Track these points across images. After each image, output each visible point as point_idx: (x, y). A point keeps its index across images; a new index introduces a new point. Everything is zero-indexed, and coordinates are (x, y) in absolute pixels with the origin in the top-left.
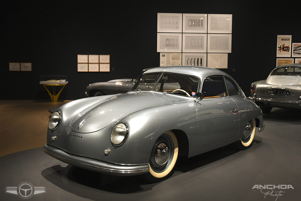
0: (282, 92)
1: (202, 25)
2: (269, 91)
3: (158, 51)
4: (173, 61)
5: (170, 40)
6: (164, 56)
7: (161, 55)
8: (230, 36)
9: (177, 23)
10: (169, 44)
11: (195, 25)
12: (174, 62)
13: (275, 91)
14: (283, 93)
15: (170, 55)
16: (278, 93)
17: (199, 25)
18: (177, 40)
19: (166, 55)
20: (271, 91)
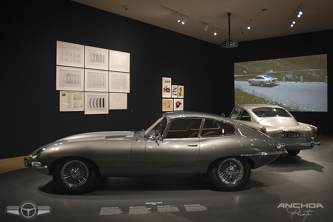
0: (292, 134)
1: (104, 61)
2: (280, 134)
3: (57, 89)
4: (75, 101)
5: (71, 76)
6: (65, 95)
7: (61, 94)
8: (128, 75)
9: (79, 56)
10: (70, 80)
11: (98, 61)
12: (76, 103)
13: (286, 134)
14: (293, 136)
15: (71, 94)
16: (289, 136)
17: (101, 61)
18: (79, 76)
19: (66, 94)
20: (282, 134)
